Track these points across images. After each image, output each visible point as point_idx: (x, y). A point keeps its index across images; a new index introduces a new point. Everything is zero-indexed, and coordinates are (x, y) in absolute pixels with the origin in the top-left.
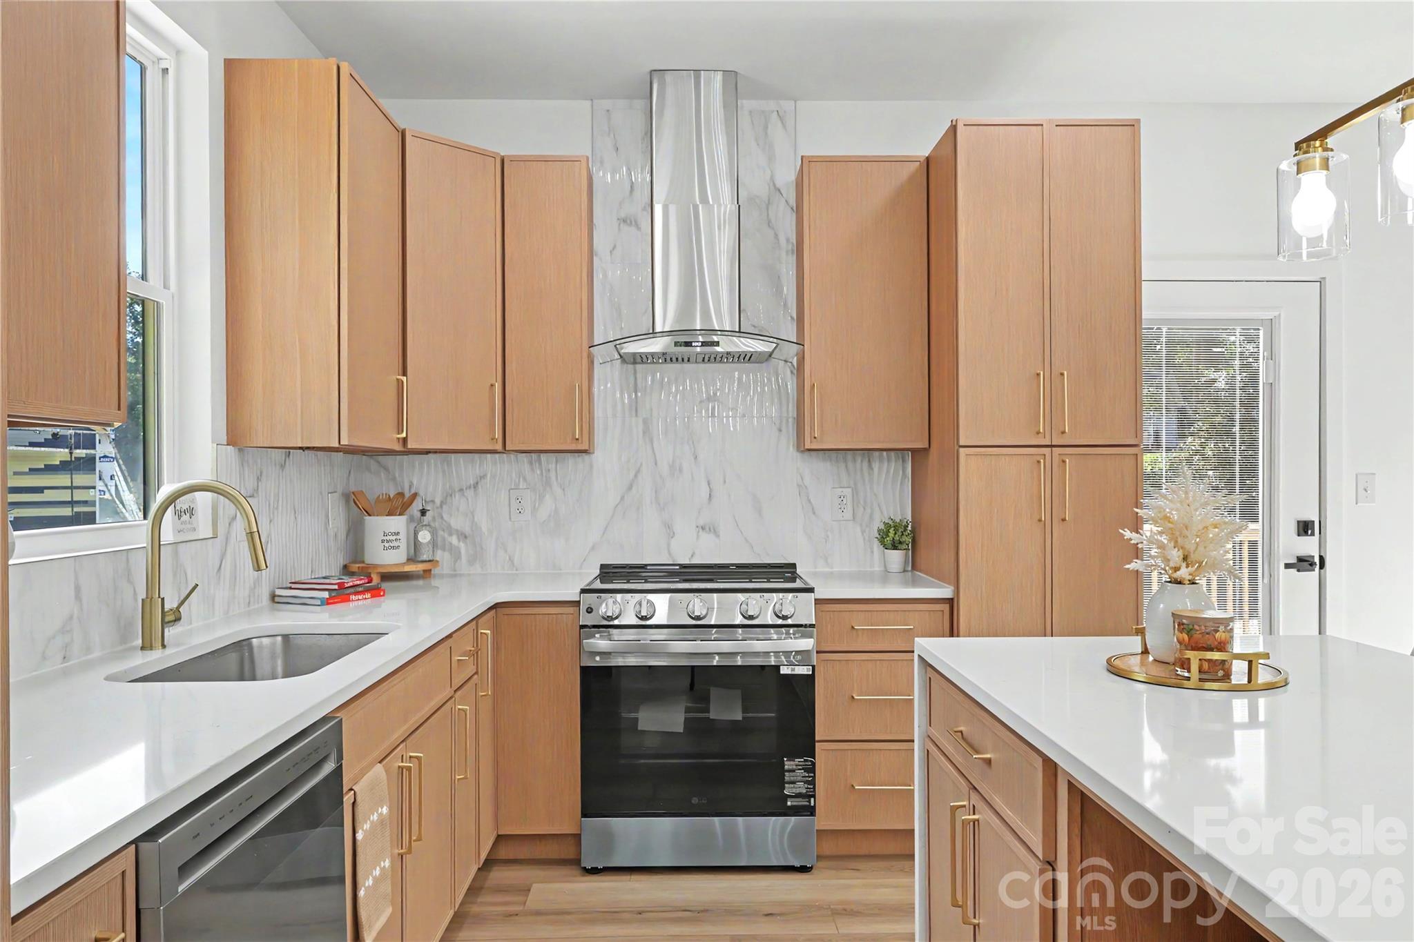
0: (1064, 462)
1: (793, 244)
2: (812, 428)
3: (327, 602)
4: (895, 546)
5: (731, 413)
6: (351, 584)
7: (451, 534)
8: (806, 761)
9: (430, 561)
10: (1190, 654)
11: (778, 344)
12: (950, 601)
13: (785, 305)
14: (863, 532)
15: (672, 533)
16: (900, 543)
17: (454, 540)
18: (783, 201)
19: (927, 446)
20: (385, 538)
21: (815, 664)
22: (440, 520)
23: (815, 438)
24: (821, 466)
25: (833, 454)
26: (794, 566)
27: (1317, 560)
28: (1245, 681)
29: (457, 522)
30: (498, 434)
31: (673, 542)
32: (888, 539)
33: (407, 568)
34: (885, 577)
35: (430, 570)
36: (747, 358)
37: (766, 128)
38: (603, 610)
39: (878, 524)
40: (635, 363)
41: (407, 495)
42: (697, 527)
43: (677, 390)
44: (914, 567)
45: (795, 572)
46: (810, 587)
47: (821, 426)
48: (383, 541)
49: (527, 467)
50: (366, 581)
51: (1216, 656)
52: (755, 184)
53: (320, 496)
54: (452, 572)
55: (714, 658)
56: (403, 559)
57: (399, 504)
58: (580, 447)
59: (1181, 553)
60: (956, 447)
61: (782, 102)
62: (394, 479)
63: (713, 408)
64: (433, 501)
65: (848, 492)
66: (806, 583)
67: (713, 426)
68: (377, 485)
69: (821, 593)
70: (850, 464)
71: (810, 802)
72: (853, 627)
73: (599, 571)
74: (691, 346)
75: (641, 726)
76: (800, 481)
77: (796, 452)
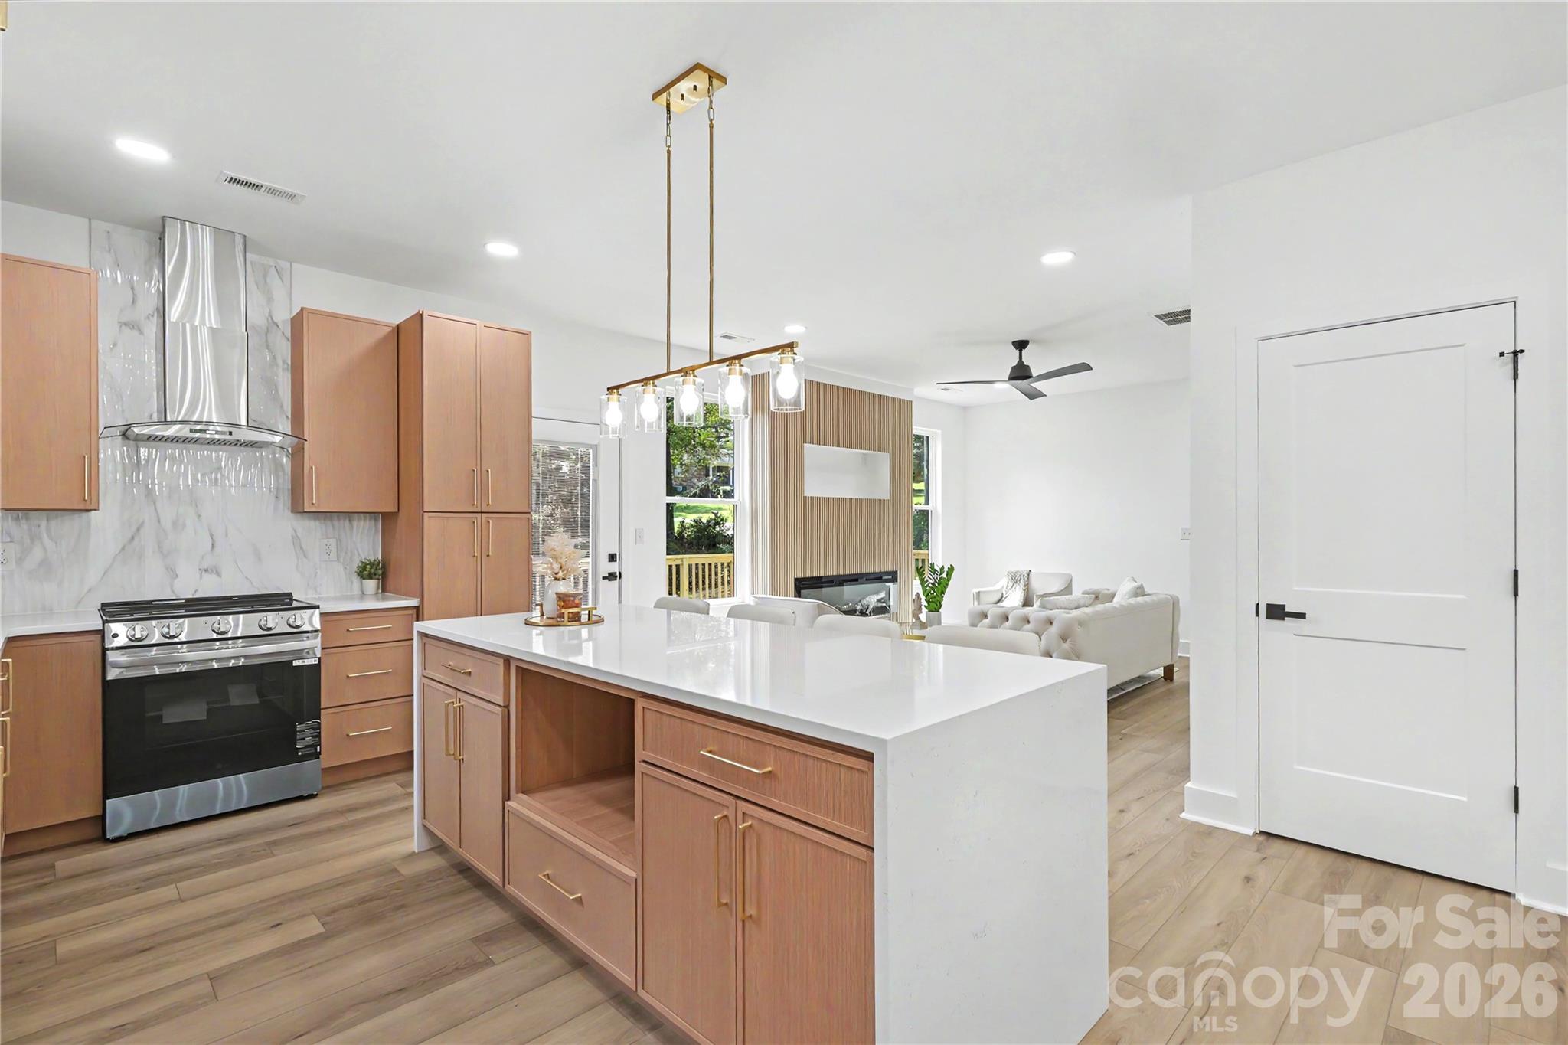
0: (489, 522)
1: (288, 365)
2: (310, 497)
4: (369, 576)
8: (313, 722)
10: (563, 611)
11: (282, 437)
12: (417, 608)
13: (282, 406)
14: (345, 568)
15: (175, 575)
16: (374, 574)
18: (280, 333)
19: (397, 510)
21: (320, 656)
23: (313, 504)
24: (312, 524)
25: (322, 515)
26: (290, 594)
27: (618, 574)
28: (587, 620)
31: (176, 581)
32: (365, 572)
34: (362, 596)
39: (357, 563)
42: (200, 569)
44: (384, 590)
45: (293, 598)
46: (315, 605)
47: (318, 497)
49: (11, 523)
51: (575, 610)
55: (240, 660)
58: (87, 506)
59: (559, 566)
60: (422, 512)
61: (279, 261)
63: (216, 479)
65: (333, 542)
66: (306, 603)
67: (216, 492)
70: (336, 523)
71: (316, 749)
72: (347, 629)
73: (98, 607)
74: (205, 433)
75: (165, 720)
76: (294, 534)
77: (290, 512)
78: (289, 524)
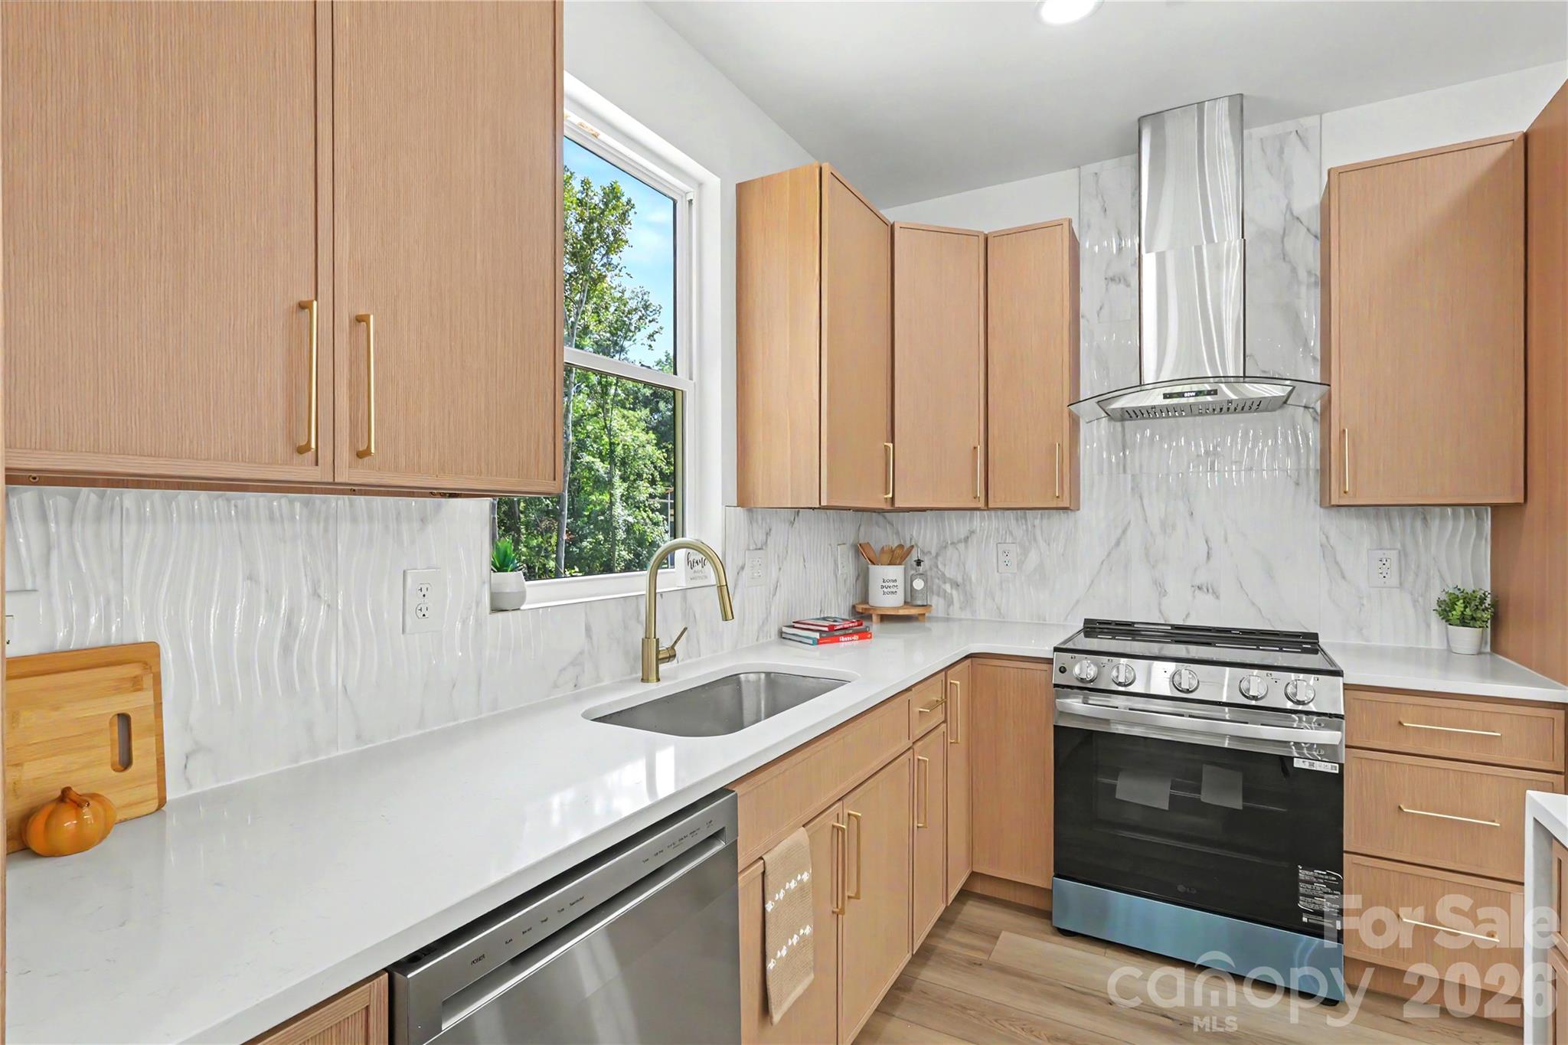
1: (1316, 275)
2: (1342, 481)
3: (818, 642)
4: (1464, 622)
5: (1234, 467)
6: (841, 627)
7: (945, 583)
8: (1328, 874)
9: (923, 606)
11: (1294, 388)
13: (1305, 345)
14: (1415, 602)
15: (1163, 591)
16: (1473, 619)
17: (948, 587)
18: (1303, 231)
19: (1522, 502)
20: (884, 584)
21: (1344, 762)
22: (935, 569)
23: (1345, 492)
24: (1355, 525)
25: (1371, 510)
26: (1315, 636)
29: (950, 572)
30: (980, 493)
31: (1165, 601)
32: (1454, 613)
33: (901, 612)
34: (1448, 658)
35: (924, 614)
36: (1255, 407)
37: (1281, 152)
38: (1077, 670)
39: (1436, 593)
40: (1123, 420)
41: (908, 545)
42: (1193, 586)
43: (1170, 447)
44: (1495, 650)
45: (1317, 643)
46: (1338, 669)
47: (1354, 478)
48: (883, 587)
49: (1013, 522)
50: (856, 624)
52: (1266, 214)
53: (830, 548)
54: (946, 616)
56: (901, 603)
57: (897, 556)
58: (1061, 505)
61: (1302, 120)
62: (897, 533)
63: (1213, 464)
64: (930, 552)
65: (1393, 555)
66: (1331, 662)
67: (1213, 480)
68: (881, 537)
69: (1352, 677)
70: (1397, 523)
71: (1334, 923)
72: (1400, 723)
73: (1082, 625)
74: (1183, 396)
75: (1120, 795)
76: (1324, 540)
77: (1318, 508)
78: (1314, 521)
